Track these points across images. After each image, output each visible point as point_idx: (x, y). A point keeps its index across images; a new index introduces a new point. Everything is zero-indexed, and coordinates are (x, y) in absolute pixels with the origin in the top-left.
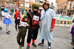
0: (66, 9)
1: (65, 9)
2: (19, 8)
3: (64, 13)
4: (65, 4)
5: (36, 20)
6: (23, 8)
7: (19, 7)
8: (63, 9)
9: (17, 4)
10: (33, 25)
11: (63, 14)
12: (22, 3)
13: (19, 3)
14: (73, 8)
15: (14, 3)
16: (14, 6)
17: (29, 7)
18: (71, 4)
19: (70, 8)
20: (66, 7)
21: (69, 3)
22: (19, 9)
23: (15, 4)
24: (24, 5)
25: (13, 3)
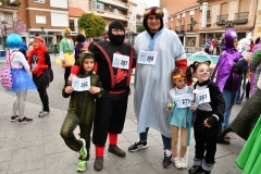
0: (194, 28)
1: (192, 30)
2: (32, 30)
3: (190, 43)
4: (192, 13)
5: (121, 67)
6: (46, 30)
7: (29, 27)
8: (186, 29)
9: (23, 14)
10: (113, 84)
11: (187, 45)
12: (41, 14)
13: (28, 11)
14: (216, 27)
15: (11, 14)
16: (10, 22)
17: (67, 25)
18: (209, 12)
19: (208, 26)
20: (194, 23)
21: (204, 7)
22: (32, 33)
23: (15, 16)
24: (49, 19)
25: (6, 13)
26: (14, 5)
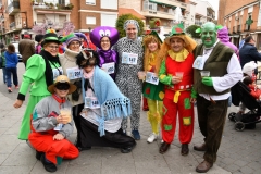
0: (251, 27)
1: (249, 30)
2: (82, 30)
7: (79, 28)
8: (242, 29)
13: (79, 13)
15: (65, 16)
24: (98, 20)
26: (68, 8)
